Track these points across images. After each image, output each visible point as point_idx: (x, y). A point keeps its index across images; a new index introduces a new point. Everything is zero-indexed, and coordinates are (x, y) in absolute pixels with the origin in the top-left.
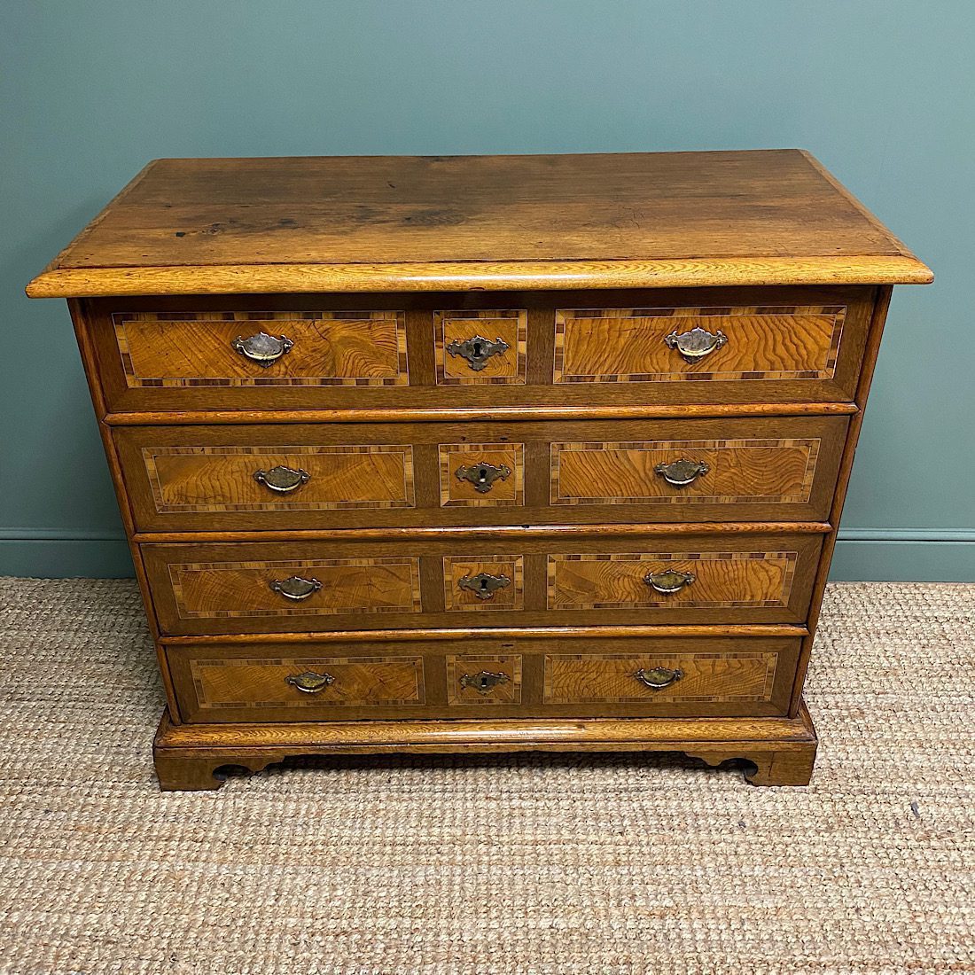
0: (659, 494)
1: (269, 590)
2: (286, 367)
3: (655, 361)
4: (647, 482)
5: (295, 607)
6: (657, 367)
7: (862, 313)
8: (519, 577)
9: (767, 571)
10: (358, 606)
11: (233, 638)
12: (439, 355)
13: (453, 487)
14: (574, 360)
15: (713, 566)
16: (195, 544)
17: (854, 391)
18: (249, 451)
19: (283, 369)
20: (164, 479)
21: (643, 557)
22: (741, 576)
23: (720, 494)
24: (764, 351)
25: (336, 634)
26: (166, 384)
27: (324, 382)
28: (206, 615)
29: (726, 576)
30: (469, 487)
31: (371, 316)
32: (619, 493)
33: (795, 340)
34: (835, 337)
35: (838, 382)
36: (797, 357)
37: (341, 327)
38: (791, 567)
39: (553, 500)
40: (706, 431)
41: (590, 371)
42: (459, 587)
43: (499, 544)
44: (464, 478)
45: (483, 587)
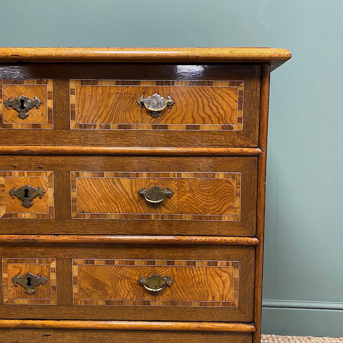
0: (143, 212)
3: (132, 115)
4: (135, 202)
6: (134, 120)
7: (254, 86)
8: (53, 277)
9: (221, 277)
13: (8, 203)
14: (82, 113)
15: (184, 271)
17: (257, 139)
21: (138, 262)
22: (203, 280)
23: (182, 213)
24: (198, 110)
29: (193, 279)
30: (17, 202)
32: (117, 210)
33: (215, 103)
34: (240, 102)
35: (246, 134)
36: (218, 115)
38: (237, 275)
39: (73, 215)
40: (169, 166)
41: (93, 121)
42: (12, 284)
43: (39, 250)
44: (14, 196)
45: (29, 284)
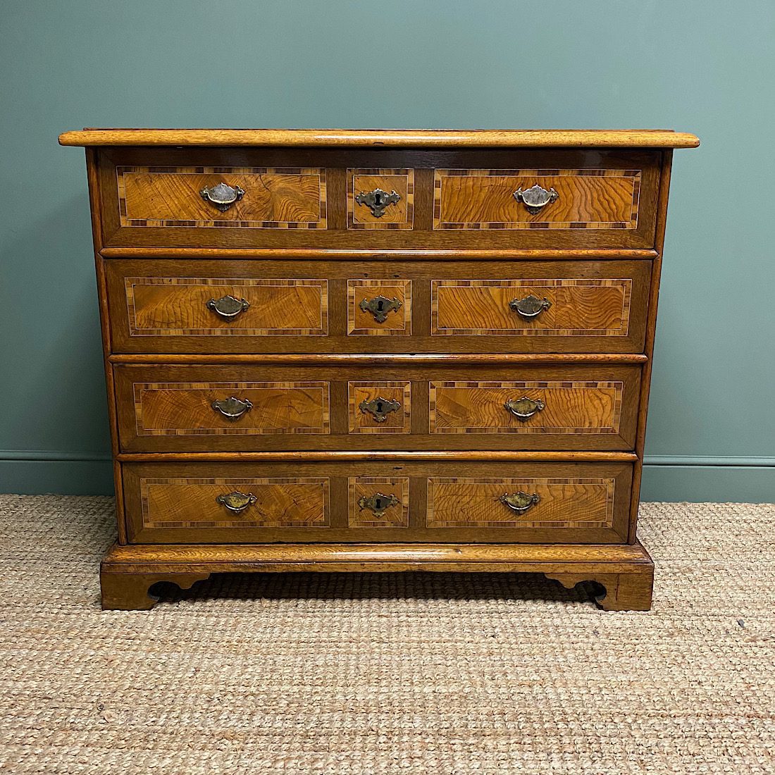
0: (513, 327)
1: (210, 409)
2: (238, 212)
3: (507, 211)
4: (505, 315)
5: (230, 426)
6: (508, 217)
7: (653, 175)
8: (407, 402)
9: (600, 399)
10: (280, 426)
11: (177, 456)
12: (350, 204)
13: (357, 317)
14: (448, 209)
15: (558, 394)
16: (156, 365)
17: (653, 239)
18: (205, 282)
19: (235, 214)
20: (139, 305)
21: (504, 385)
22: (580, 404)
23: (560, 327)
24: (585, 205)
25: (261, 454)
26: (149, 224)
27: (265, 225)
28: (159, 432)
29: (569, 403)
30: (370, 317)
31: (302, 172)
32: (484, 325)
33: (607, 197)
34: (635, 195)
35: (640, 233)
36: (609, 211)
37: (279, 180)
38: (619, 397)
39: (433, 330)
40: (547, 272)
41: (460, 219)
42: (360, 410)
43: (391, 371)
44: (366, 309)
45: (379, 410)
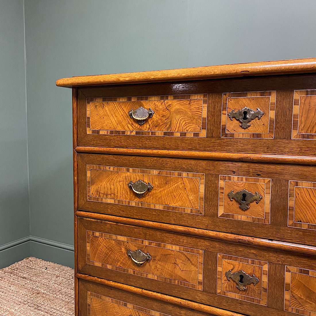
1: (126, 255)
2: (150, 126)
5: (137, 269)
8: (265, 279)
10: (168, 277)
11: (107, 282)
12: (224, 118)
13: (226, 204)
14: (305, 123)
16: (99, 221)
18: (128, 170)
19: (148, 126)
20: (92, 182)
25: (155, 294)
26: (101, 133)
27: (165, 134)
28: (98, 264)
30: (235, 205)
31: (191, 97)
37: (176, 103)
42: (226, 278)
43: (252, 251)
44: (232, 198)
45: (241, 281)
